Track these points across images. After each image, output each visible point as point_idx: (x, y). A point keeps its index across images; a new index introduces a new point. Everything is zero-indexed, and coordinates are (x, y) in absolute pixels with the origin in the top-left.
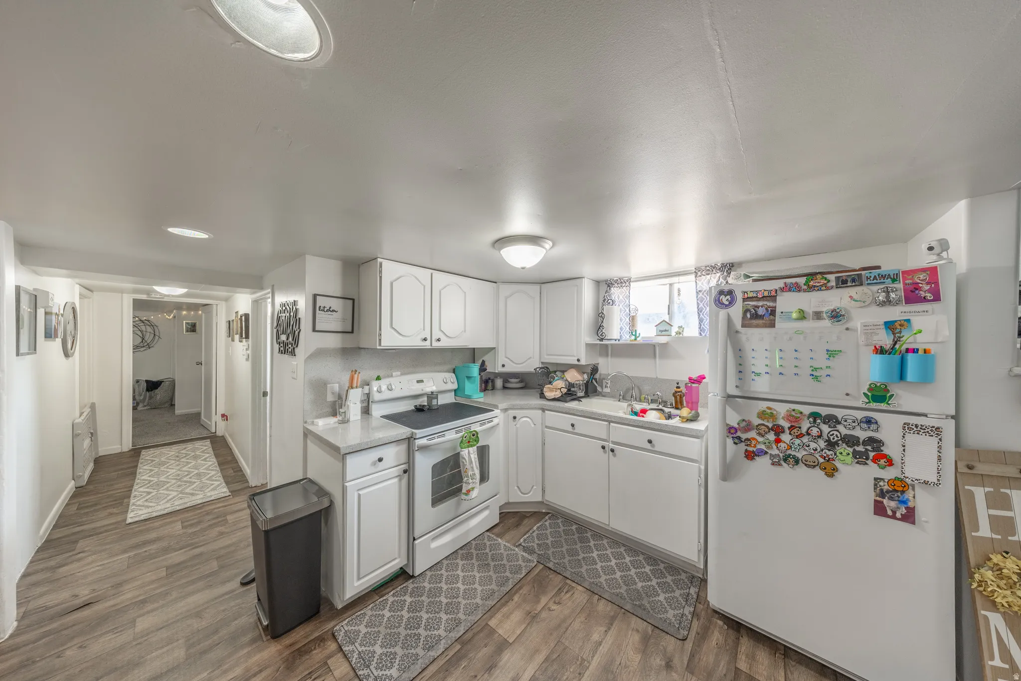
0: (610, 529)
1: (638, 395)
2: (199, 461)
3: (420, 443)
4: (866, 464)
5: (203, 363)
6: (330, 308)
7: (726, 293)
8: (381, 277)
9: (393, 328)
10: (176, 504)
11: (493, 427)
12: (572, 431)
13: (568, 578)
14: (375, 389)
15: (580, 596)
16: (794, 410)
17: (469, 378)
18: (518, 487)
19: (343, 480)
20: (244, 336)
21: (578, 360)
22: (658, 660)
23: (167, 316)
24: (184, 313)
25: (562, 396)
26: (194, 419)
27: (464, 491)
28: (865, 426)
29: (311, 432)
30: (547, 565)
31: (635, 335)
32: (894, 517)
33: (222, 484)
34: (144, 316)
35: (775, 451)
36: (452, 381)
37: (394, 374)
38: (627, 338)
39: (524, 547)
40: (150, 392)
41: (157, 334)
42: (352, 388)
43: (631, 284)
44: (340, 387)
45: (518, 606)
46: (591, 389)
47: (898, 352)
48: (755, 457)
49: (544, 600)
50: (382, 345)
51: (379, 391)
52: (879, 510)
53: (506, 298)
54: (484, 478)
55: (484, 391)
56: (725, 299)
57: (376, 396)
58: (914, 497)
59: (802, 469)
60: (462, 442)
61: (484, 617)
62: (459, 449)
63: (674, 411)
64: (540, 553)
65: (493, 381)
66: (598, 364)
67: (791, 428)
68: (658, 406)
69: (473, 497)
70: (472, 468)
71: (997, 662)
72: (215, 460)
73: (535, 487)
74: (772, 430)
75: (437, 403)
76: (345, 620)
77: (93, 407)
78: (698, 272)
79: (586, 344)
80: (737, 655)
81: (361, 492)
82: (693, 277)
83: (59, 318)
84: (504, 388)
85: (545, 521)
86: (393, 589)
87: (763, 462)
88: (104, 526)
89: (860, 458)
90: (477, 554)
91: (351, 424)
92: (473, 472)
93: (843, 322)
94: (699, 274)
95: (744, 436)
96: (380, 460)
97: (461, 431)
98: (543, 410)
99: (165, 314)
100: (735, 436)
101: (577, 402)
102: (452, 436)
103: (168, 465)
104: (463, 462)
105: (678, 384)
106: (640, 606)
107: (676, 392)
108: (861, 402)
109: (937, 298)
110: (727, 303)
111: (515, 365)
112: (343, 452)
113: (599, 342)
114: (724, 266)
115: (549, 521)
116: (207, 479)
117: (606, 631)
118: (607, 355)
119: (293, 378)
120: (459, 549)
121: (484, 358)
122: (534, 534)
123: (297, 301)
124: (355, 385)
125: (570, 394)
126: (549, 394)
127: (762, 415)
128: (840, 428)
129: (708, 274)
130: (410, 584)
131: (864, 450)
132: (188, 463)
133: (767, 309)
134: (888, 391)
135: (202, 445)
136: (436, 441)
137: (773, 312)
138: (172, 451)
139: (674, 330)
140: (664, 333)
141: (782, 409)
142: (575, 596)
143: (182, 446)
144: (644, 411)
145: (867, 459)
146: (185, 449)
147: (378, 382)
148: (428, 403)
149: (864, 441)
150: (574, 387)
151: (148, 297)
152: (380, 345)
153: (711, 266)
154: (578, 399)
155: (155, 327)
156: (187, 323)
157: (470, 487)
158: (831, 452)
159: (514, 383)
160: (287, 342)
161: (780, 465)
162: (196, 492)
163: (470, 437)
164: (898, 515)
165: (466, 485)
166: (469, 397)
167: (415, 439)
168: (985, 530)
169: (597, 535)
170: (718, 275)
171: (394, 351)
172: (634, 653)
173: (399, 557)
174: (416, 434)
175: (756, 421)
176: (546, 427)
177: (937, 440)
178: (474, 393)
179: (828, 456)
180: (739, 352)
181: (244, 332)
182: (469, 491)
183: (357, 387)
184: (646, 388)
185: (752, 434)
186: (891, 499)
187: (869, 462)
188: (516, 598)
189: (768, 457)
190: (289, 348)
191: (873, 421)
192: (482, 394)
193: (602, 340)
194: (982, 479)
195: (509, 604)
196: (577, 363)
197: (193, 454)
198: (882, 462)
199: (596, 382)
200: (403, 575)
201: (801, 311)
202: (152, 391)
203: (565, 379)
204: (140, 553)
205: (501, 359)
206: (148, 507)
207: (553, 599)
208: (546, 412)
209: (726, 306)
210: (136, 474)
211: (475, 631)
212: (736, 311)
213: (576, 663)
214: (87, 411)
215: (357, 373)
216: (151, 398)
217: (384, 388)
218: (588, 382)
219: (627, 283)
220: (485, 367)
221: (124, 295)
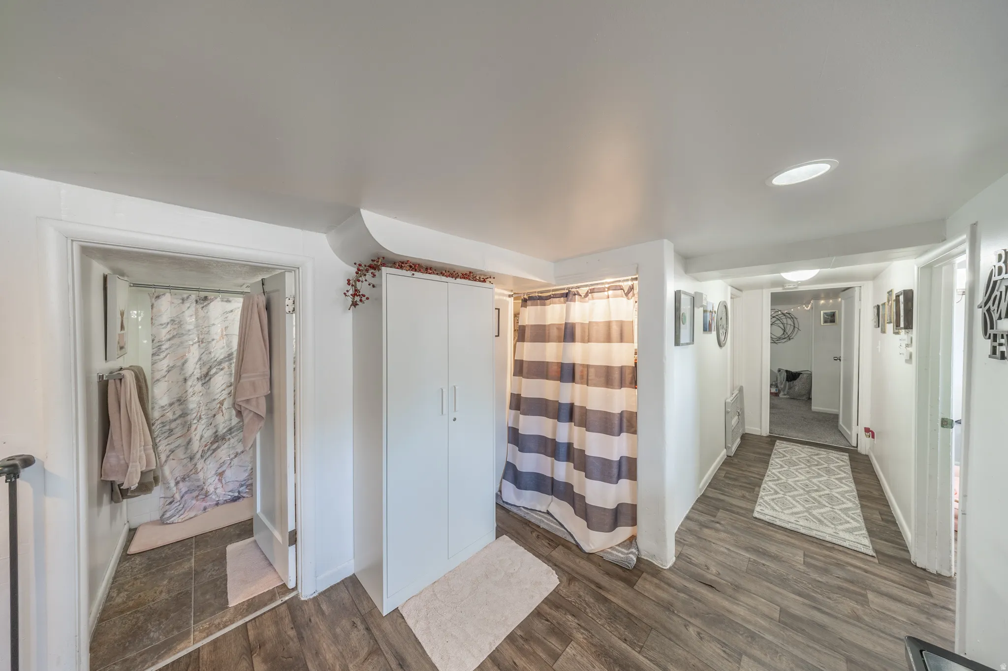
2: (833, 478)
5: (842, 359)
10: (801, 523)
20: (902, 325)
23: (805, 308)
24: (822, 302)
26: (831, 421)
33: (861, 530)
34: (785, 309)
40: (790, 383)
41: (796, 326)
72: (853, 486)
77: (741, 390)
83: (713, 315)
88: (738, 507)
99: (804, 306)
103: (798, 467)
116: (840, 510)
132: (819, 476)
135: (838, 458)
138: (804, 452)
143: (815, 450)
146: (818, 454)
151: (783, 289)
155: (795, 319)
156: (825, 313)
162: (825, 521)
181: (902, 319)
197: (826, 465)
202: (791, 381)
204: (758, 563)
206: (774, 509)
210: (768, 464)
214: (736, 392)
216: (790, 388)
221: (764, 290)
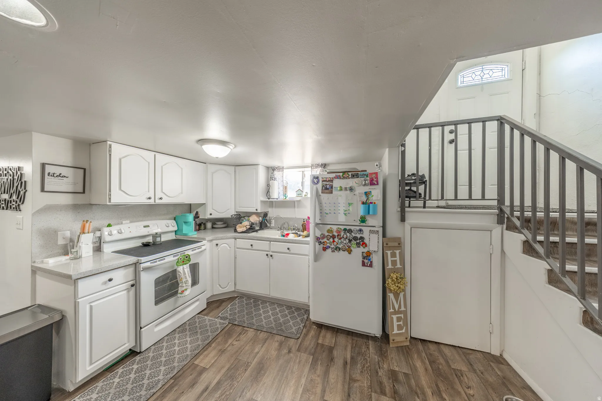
0: (270, 297)
1: (287, 226)
3: (144, 266)
4: (360, 247)
6: (61, 174)
7: (316, 178)
8: (110, 155)
9: (122, 190)
11: (201, 251)
12: (251, 248)
13: (245, 327)
14: (106, 233)
15: (251, 333)
16: (339, 228)
17: (186, 223)
18: (219, 285)
19: (75, 298)
21: (257, 210)
22: (285, 351)
25: (247, 230)
27: (180, 291)
28: (359, 232)
29: (40, 269)
30: (234, 323)
31: (286, 196)
32: (367, 266)
35: (333, 246)
36: (173, 225)
37: (124, 222)
38: (282, 198)
39: (221, 317)
42: (84, 233)
43: (284, 170)
44: (72, 233)
45: (214, 348)
46: (263, 225)
47: (368, 204)
48: (326, 250)
49: (230, 341)
50: (112, 202)
51: (110, 234)
52: (364, 264)
53: (213, 173)
54: (195, 282)
55: (198, 230)
56: (315, 181)
57: (107, 238)
58: (372, 257)
59: (341, 252)
60: (178, 262)
61: (192, 360)
62: (176, 267)
63: (301, 233)
64: (230, 318)
65: (205, 224)
66: (268, 211)
67: (338, 235)
68: (296, 232)
69: (186, 295)
70: (186, 277)
71: (392, 310)
73: (230, 283)
74: (332, 237)
75: (161, 240)
76: (77, 396)
78: (313, 166)
79: (261, 201)
80: (319, 337)
81: (92, 304)
82: (310, 169)
84: (213, 228)
85: (236, 301)
86: (123, 365)
87: (329, 251)
89: (358, 245)
90: (190, 328)
91: (83, 259)
92: (186, 280)
93: (353, 192)
94: (313, 167)
95: (322, 241)
96: (110, 280)
97: (178, 255)
98: (235, 239)
100: (319, 241)
101: (256, 233)
102: (171, 259)
104: (179, 275)
105: (304, 220)
106: (280, 330)
107: (303, 224)
108: (358, 223)
109: (378, 184)
110: (316, 182)
111: (219, 214)
112: (74, 277)
113: (268, 200)
114: (322, 165)
115: (238, 300)
117: (262, 346)
118: (273, 207)
119: (18, 229)
120: (177, 328)
121: (198, 210)
122: (228, 309)
123: (23, 167)
124: (86, 231)
125: (251, 229)
126: (239, 229)
127: (328, 231)
128: (353, 234)
129: (316, 168)
130: (138, 358)
131: (359, 242)
133: (330, 186)
134: (365, 218)
136: (158, 263)
137: (332, 187)
139: (304, 194)
140: (299, 195)
141: (335, 228)
142: (248, 334)
144: (288, 234)
145: (360, 245)
147: (109, 228)
148: (153, 241)
149: (359, 238)
150: (254, 225)
152: (110, 201)
153: (317, 164)
154: (257, 231)
157: (184, 289)
158: (350, 244)
159: (219, 224)
160: (10, 200)
161: (334, 252)
163: (184, 259)
164: (368, 265)
165: (182, 288)
166: (185, 235)
167: (140, 263)
168: (390, 266)
169: (264, 302)
170: (320, 168)
171: (124, 206)
172: (274, 352)
173: (129, 341)
174: (141, 260)
175: (326, 234)
176: (237, 248)
177: (377, 235)
178: (190, 231)
179: (349, 245)
180: (320, 203)
182: (183, 291)
183: (88, 233)
184: (291, 223)
185: (325, 240)
186: (366, 259)
187: (361, 246)
188: (213, 345)
189: (330, 248)
190: (13, 205)
191: (362, 230)
192: (196, 232)
193: (269, 199)
194: (390, 248)
195: (208, 349)
196: (256, 211)
198: (364, 245)
199: (267, 222)
200: (132, 353)
201: (341, 187)
203: (250, 220)
205: (209, 210)
207: (236, 339)
208: (237, 239)
209: (316, 183)
211: (184, 370)
212: (320, 186)
213: (244, 366)
215: (89, 222)
217: (115, 232)
218: (262, 221)
219: (282, 169)
220: (198, 215)
